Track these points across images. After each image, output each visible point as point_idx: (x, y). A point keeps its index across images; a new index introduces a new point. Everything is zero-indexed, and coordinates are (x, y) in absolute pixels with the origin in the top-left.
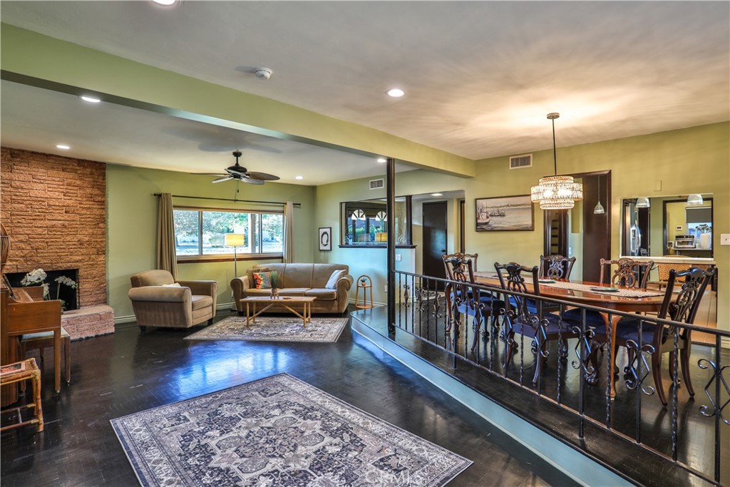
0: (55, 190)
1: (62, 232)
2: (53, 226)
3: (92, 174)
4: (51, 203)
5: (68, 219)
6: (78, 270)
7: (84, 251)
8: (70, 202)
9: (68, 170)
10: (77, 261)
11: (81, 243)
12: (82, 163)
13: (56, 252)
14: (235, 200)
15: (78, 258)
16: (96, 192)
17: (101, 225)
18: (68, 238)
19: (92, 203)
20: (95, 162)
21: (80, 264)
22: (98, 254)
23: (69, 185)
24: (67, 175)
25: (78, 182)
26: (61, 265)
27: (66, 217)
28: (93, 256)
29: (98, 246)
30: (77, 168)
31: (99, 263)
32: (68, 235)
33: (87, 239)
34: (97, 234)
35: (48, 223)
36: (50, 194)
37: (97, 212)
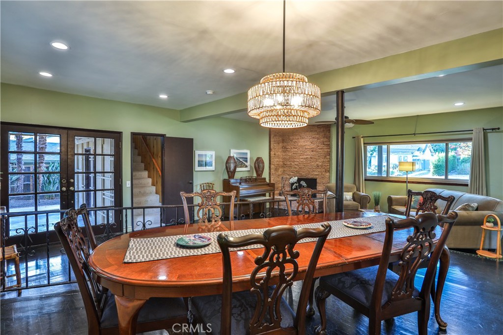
0: (307, 141)
1: (310, 161)
2: (307, 158)
3: (323, 131)
4: (306, 147)
6: (316, 179)
7: (319, 170)
8: (313, 146)
10: (316, 175)
11: (318, 166)
14: (414, 134)
15: (316, 173)
16: (325, 140)
17: (328, 157)
18: (313, 164)
19: (323, 146)
21: (317, 176)
22: (326, 172)
23: (313, 138)
24: (313, 133)
25: (317, 136)
26: (309, 176)
27: (312, 153)
28: (323, 173)
29: (326, 168)
30: (317, 129)
31: (326, 176)
32: (313, 162)
33: (321, 164)
34: (325, 162)
35: (305, 157)
36: (306, 143)
37: (326, 150)
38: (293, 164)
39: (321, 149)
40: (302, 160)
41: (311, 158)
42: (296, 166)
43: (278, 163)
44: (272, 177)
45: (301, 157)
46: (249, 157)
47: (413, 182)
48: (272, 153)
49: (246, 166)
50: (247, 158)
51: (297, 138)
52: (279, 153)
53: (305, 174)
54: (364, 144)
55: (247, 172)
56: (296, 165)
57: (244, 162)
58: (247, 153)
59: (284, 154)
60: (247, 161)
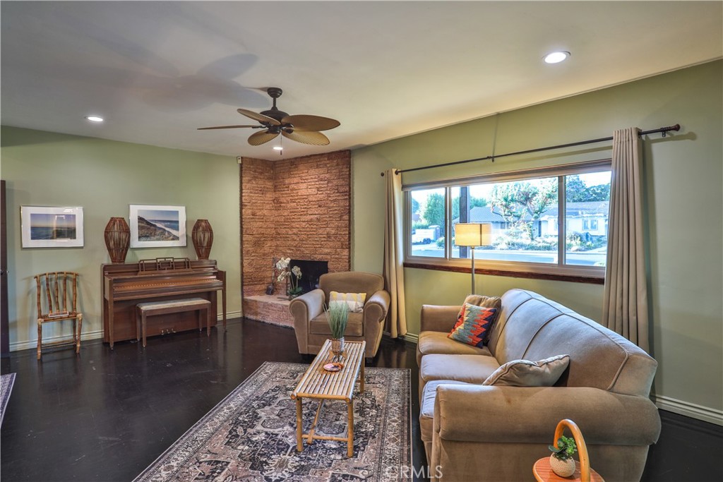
0: (312, 186)
1: (317, 225)
2: (311, 220)
3: (338, 165)
4: (310, 199)
5: (321, 212)
6: (327, 262)
7: (331, 244)
8: (321, 196)
9: (321, 166)
10: (326, 254)
11: (329, 236)
12: (331, 155)
13: (313, 244)
14: (493, 157)
15: (327, 251)
16: (341, 182)
18: (321, 231)
19: (337, 194)
20: (341, 151)
21: (329, 257)
22: (342, 248)
23: (322, 180)
24: (321, 171)
25: (327, 176)
26: (316, 256)
27: (319, 211)
28: (338, 250)
29: (342, 240)
30: (328, 162)
31: (343, 257)
32: (320, 228)
33: (333, 231)
34: (341, 227)
35: (309, 217)
36: (310, 191)
37: (342, 204)
38: (290, 233)
39: (335, 200)
40: (304, 224)
41: (318, 220)
42: (295, 237)
43: (261, 230)
44: (245, 258)
45: (304, 218)
46: (182, 219)
47: (490, 272)
48: (247, 212)
49: (176, 238)
50: (177, 222)
51: (296, 180)
52: (265, 212)
53: (309, 253)
54: (404, 187)
55: (178, 249)
56: (294, 234)
57: (167, 229)
58: (176, 213)
59: (276, 213)
60: (177, 229)
